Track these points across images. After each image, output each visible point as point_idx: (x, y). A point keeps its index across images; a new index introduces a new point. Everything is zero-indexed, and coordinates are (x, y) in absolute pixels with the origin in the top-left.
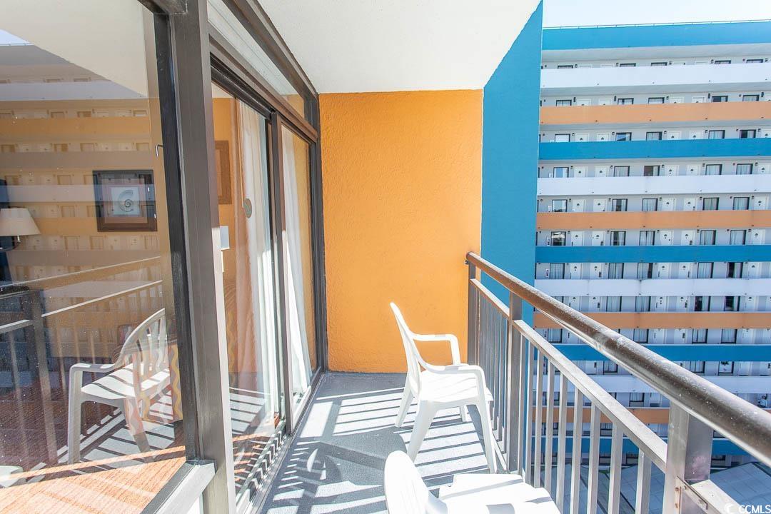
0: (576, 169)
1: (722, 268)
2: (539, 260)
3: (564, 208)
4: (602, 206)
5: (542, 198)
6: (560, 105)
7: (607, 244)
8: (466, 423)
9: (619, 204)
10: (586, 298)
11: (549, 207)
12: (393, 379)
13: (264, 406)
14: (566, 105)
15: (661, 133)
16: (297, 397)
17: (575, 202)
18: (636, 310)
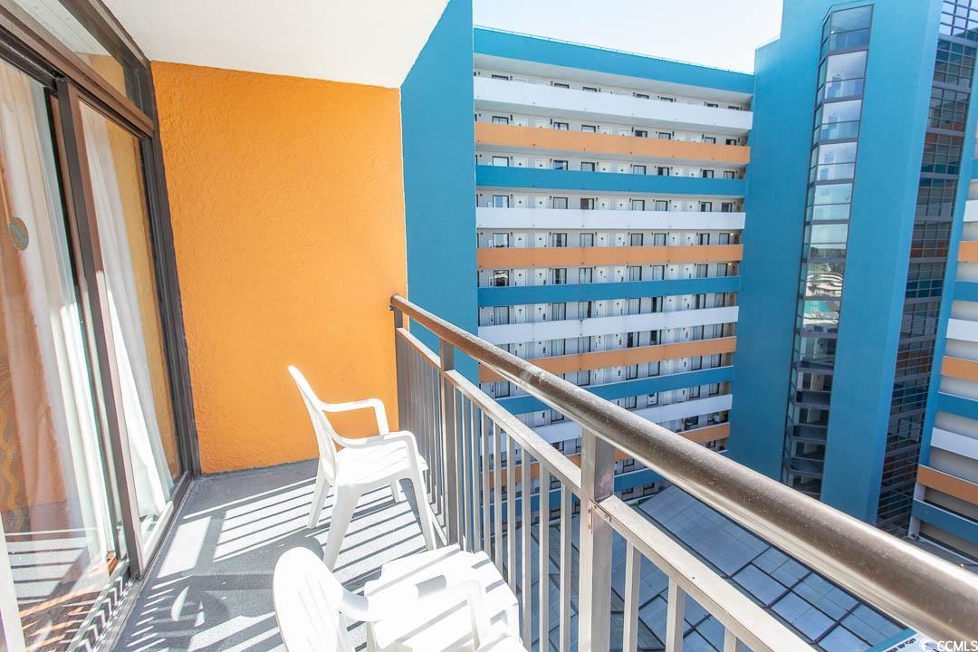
0: (517, 198)
1: (647, 303)
2: (482, 304)
3: (506, 243)
4: (543, 241)
5: (482, 231)
6: (496, 122)
7: (549, 283)
8: (400, 503)
9: (560, 239)
10: (531, 344)
11: (490, 241)
12: (302, 468)
13: (86, 548)
14: (503, 123)
15: (593, 164)
16: (148, 522)
17: (516, 236)
18: (578, 352)
